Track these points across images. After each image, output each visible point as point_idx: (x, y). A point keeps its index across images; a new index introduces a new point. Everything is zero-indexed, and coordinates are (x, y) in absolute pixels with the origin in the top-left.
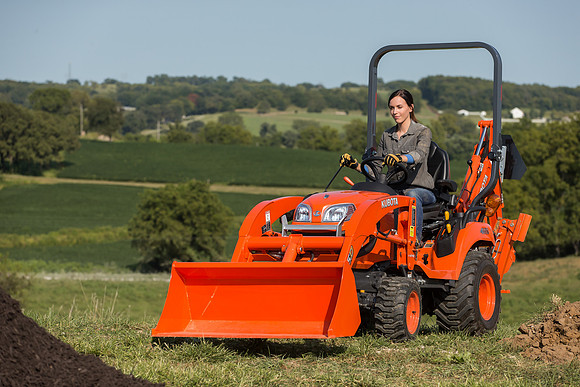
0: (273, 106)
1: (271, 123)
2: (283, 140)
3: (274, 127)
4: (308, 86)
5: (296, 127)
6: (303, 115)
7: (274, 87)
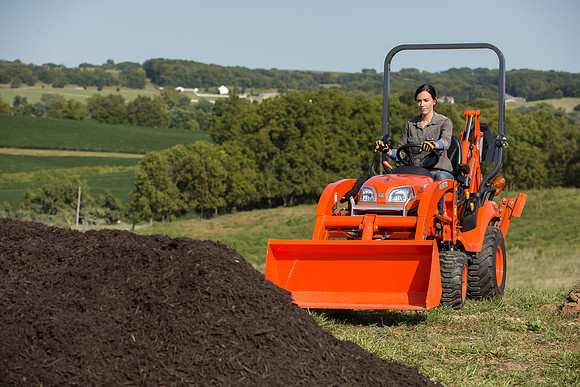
0: (24, 82)
1: (22, 96)
2: (34, 110)
3: (25, 99)
4: (52, 66)
5: (44, 100)
6: (49, 90)
7: (24, 66)
